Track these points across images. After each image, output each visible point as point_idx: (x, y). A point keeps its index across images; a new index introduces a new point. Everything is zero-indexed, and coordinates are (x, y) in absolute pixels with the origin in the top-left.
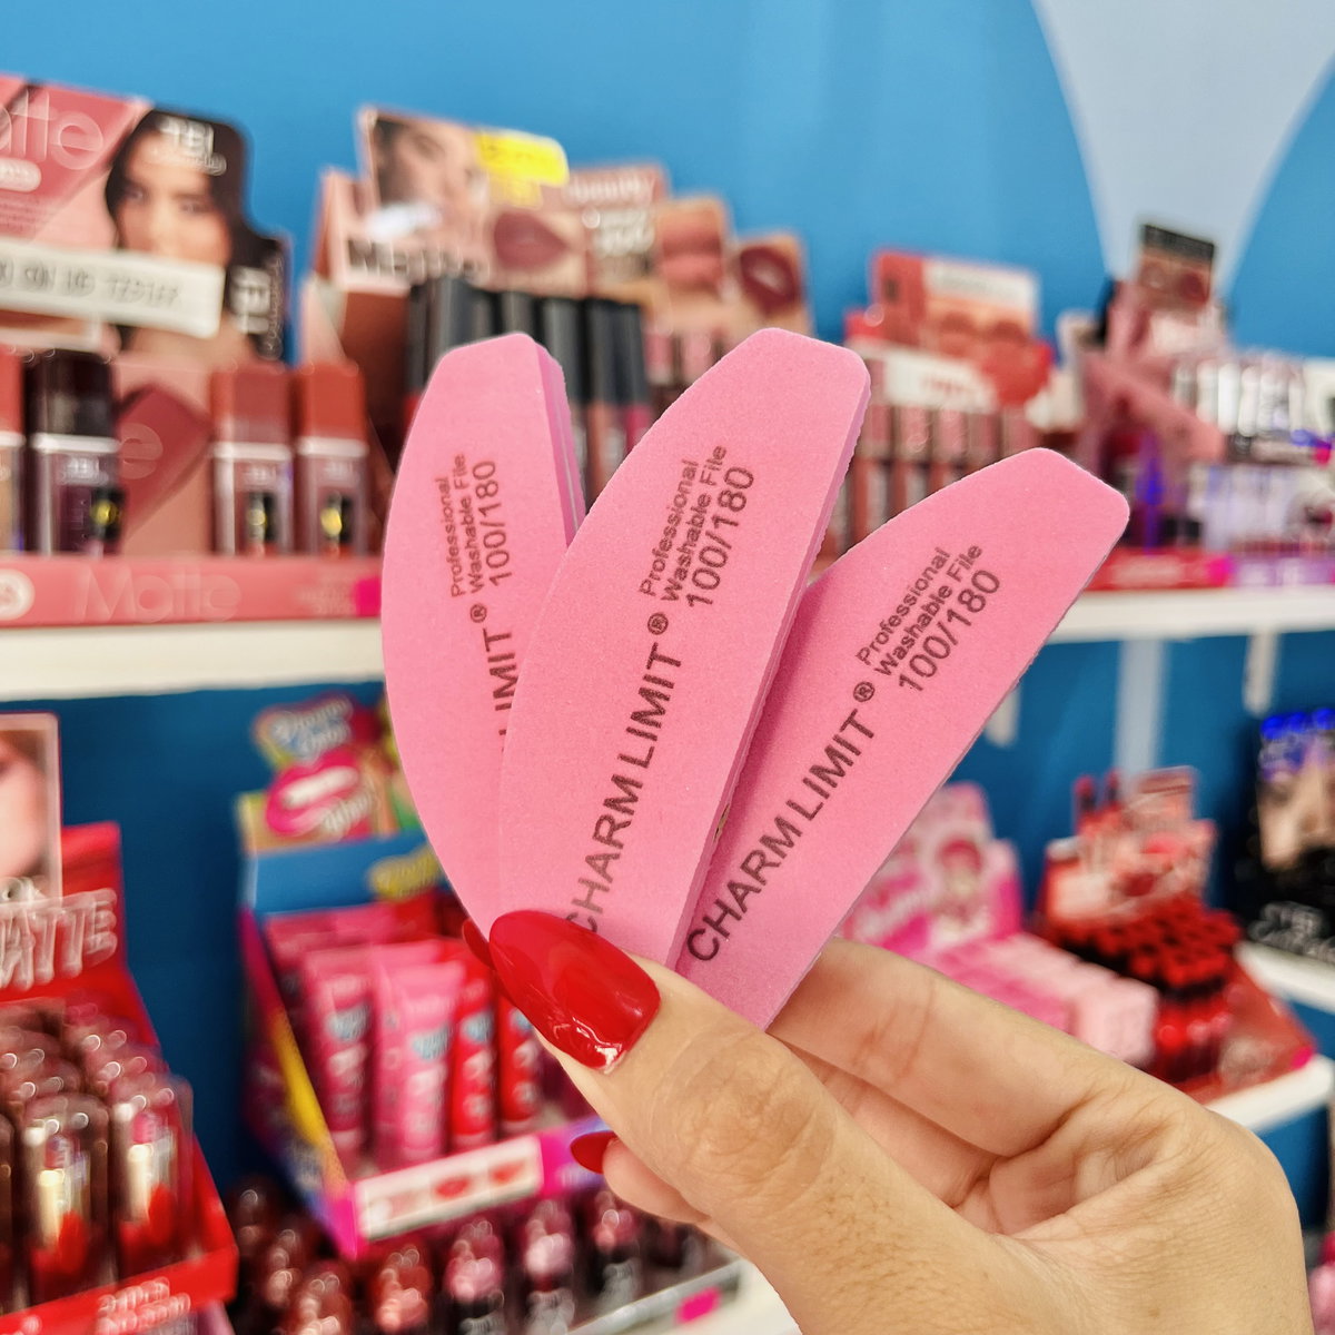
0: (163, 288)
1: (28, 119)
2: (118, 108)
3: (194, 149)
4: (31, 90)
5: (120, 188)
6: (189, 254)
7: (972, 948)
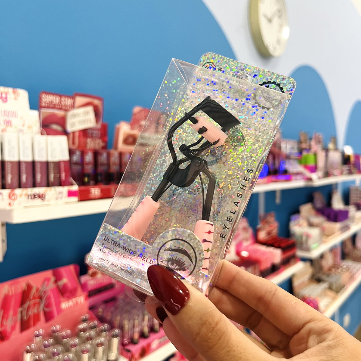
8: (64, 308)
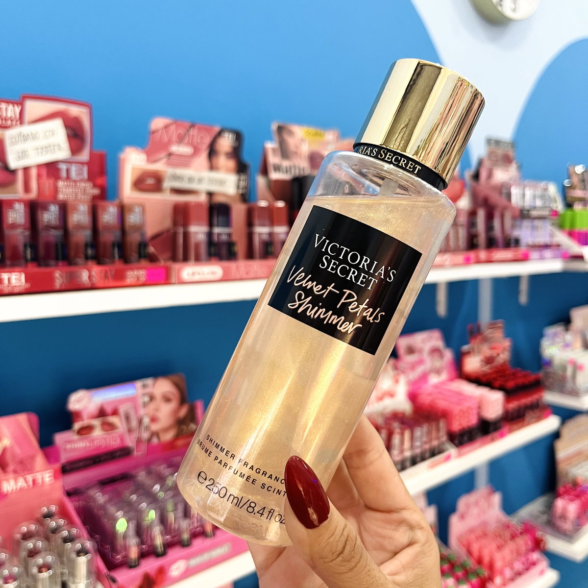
0: (222, 182)
1: (193, 135)
3: (231, 140)
6: (228, 170)
7: (443, 383)
8: (8, 491)
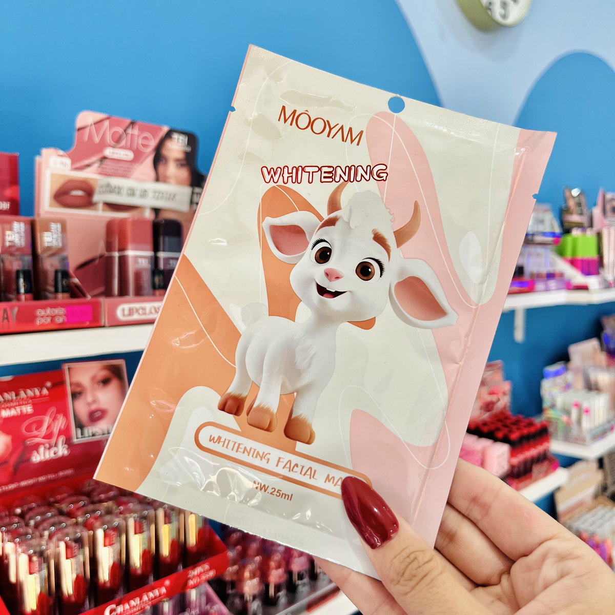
0: (170, 195)
2: (160, 129)
3: (182, 143)
4: (133, 123)
5: (159, 159)
